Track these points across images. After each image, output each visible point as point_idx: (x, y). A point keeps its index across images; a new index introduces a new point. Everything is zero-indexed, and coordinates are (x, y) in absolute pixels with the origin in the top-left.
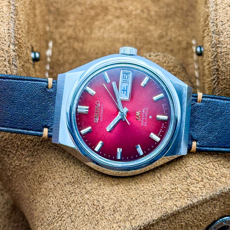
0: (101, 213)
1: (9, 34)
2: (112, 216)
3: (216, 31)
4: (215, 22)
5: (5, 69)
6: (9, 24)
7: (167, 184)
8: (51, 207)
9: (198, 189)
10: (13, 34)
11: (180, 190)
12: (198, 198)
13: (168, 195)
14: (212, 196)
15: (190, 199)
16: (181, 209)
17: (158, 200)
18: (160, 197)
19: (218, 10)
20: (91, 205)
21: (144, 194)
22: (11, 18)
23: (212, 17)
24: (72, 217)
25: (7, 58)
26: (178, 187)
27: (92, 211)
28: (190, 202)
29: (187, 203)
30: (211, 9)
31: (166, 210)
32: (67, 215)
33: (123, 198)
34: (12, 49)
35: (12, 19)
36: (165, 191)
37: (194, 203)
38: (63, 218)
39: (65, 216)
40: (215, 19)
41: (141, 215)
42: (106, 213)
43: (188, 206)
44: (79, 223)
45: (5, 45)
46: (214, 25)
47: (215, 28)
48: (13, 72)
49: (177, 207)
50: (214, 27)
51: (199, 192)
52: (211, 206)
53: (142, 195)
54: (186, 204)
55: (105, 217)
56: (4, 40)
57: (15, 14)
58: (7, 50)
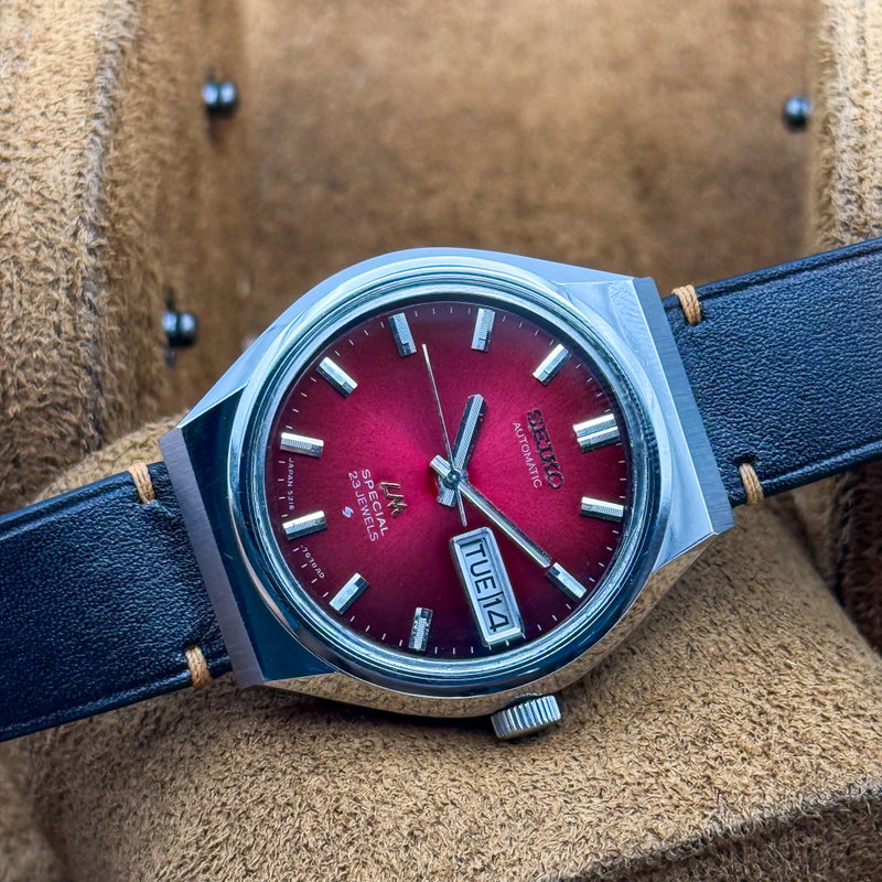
0: (362, 841)
1: (78, 192)
2: (402, 852)
3: (857, 220)
4: (854, 189)
5: (54, 317)
6: (81, 155)
7: (625, 759)
8: (175, 825)
9: (746, 780)
10: (95, 191)
11: (673, 779)
12: (744, 814)
13: (626, 794)
14: (799, 812)
15: (710, 814)
16: (674, 850)
17: (587, 811)
18: (596, 801)
19: (868, 147)
20: (328, 812)
21: (535, 788)
22: (91, 136)
23: (844, 172)
24: (247, 857)
25: (65, 277)
26: (668, 771)
27: (328, 835)
28: (710, 826)
29: (698, 828)
30: (842, 144)
31: (615, 848)
32: (231, 849)
33: (452, 795)
34: (87, 245)
35: (97, 139)
36: (618, 782)
37: (728, 830)
38: (216, 862)
39: (223, 854)
40: (856, 180)
41: (515, 858)
42: (382, 844)
43: (703, 840)
44: (273, 876)
45: (62, 226)
46: (849, 202)
47: (851, 210)
48: (84, 332)
49: (660, 839)
50: (850, 206)
51: (750, 791)
52: (797, 855)
53: (527, 791)
54: (697, 831)
55: (376, 856)
56: (58, 210)
57: (108, 124)
58: (65, 245)
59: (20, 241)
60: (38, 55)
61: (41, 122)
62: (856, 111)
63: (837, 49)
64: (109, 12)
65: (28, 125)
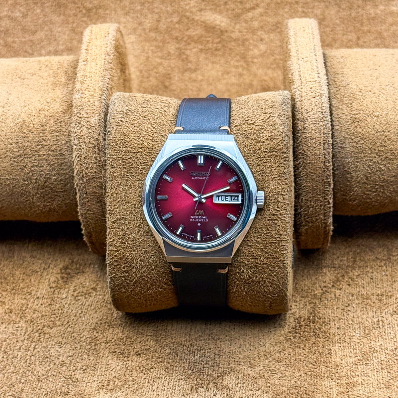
59: (86, 137)
60: (86, 92)
61: (89, 108)
62: (300, 92)
63: (294, 78)
64: (103, 81)
65: (86, 109)
